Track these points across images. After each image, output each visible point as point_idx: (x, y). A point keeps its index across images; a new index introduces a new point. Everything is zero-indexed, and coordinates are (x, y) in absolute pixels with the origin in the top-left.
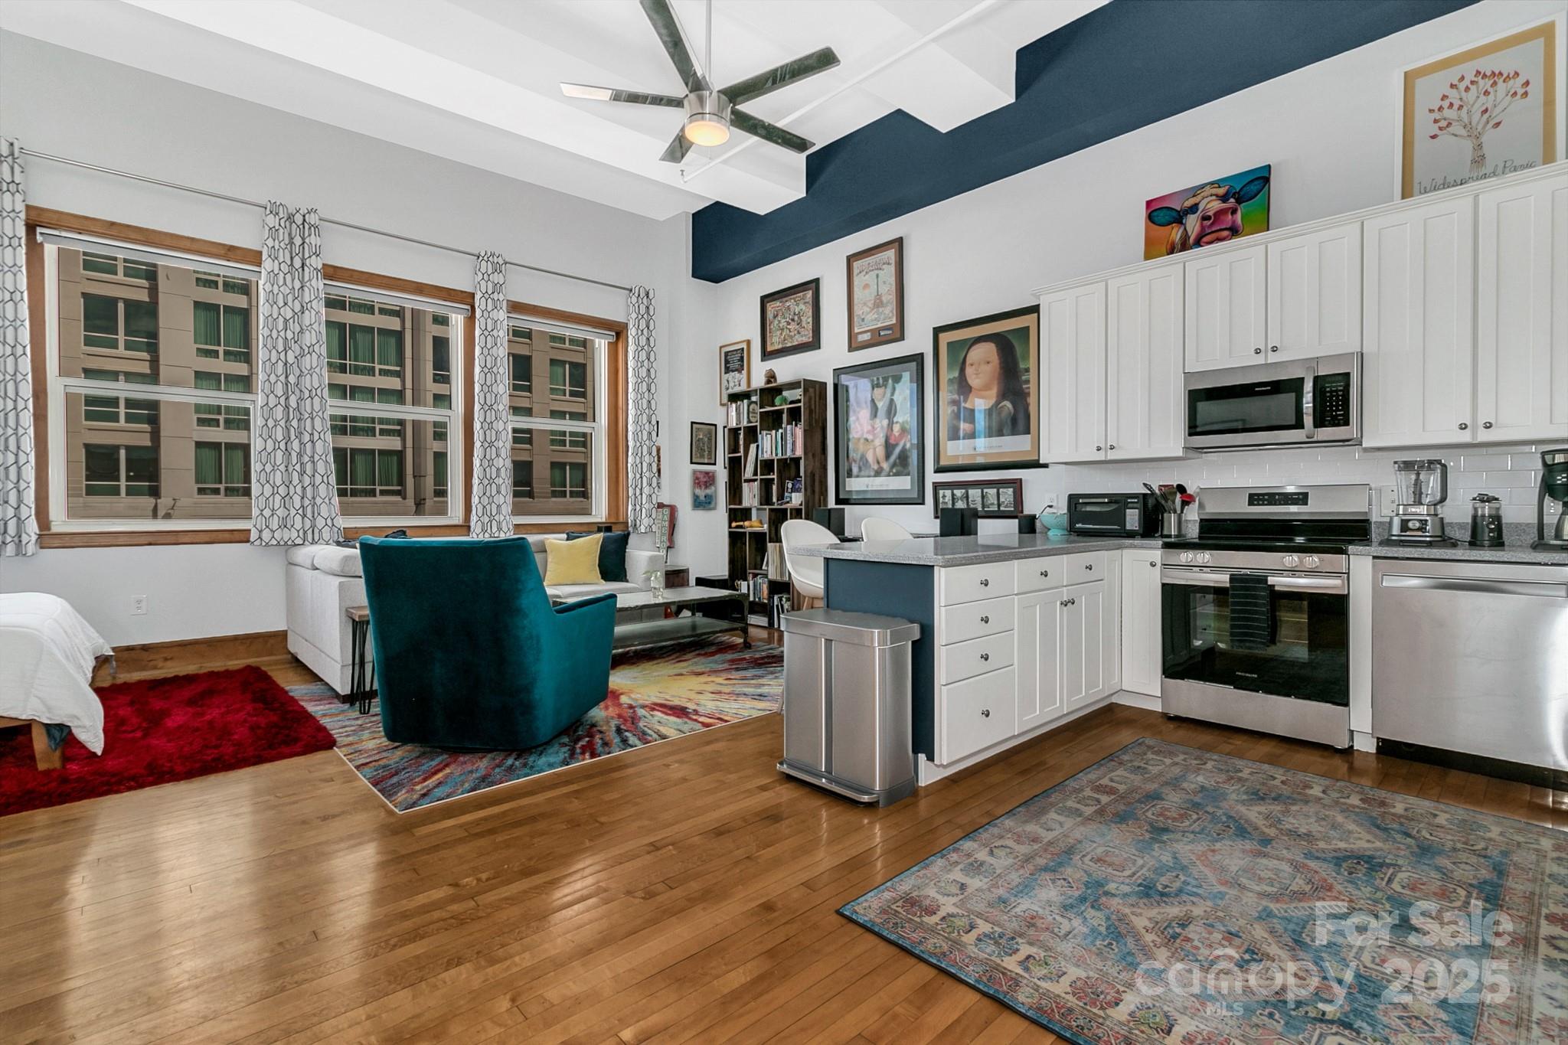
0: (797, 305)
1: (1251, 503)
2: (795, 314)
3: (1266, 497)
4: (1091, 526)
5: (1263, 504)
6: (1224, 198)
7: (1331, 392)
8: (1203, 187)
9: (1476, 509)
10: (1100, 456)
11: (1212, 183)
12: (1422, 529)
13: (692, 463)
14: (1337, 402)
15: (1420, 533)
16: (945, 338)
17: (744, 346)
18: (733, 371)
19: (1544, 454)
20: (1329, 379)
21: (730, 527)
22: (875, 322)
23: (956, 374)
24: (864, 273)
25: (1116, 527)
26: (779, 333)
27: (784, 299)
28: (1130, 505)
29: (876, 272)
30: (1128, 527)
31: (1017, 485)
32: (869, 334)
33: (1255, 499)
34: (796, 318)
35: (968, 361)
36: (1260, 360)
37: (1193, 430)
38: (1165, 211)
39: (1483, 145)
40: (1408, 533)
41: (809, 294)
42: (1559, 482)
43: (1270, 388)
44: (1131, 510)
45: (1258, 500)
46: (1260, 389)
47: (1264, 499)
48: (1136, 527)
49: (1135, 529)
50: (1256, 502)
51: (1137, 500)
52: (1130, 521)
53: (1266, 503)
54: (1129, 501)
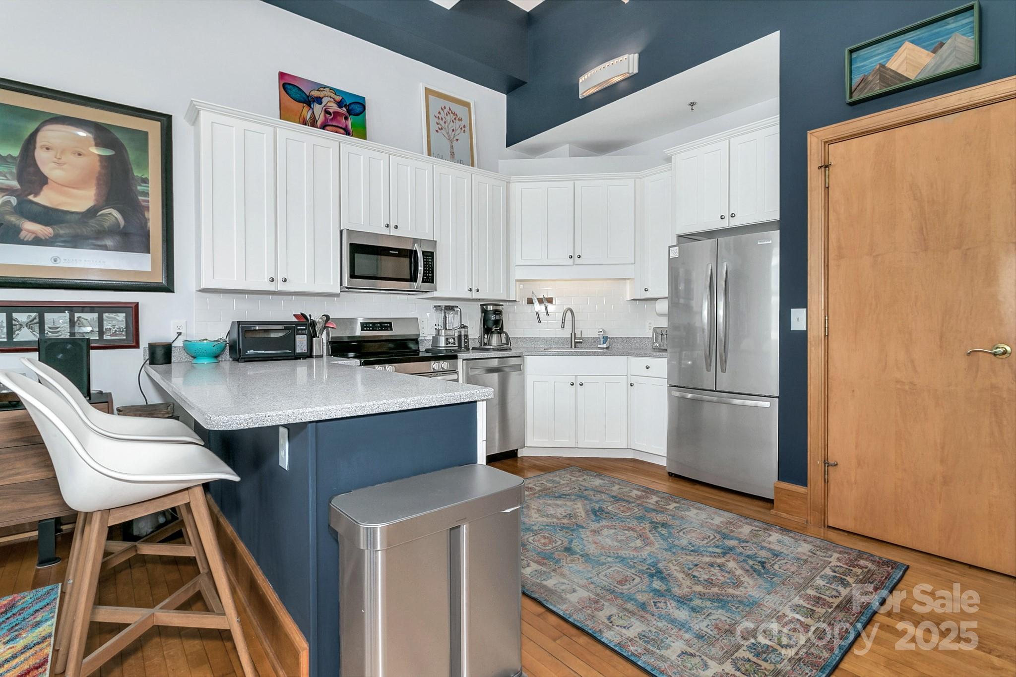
1: (363, 330)
3: (371, 325)
4: (263, 352)
5: (370, 330)
6: (340, 104)
8: (325, 87)
10: (271, 287)
11: (331, 89)
12: (454, 343)
14: (430, 269)
15: (453, 345)
19: (482, 306)
20: (428, 254)
25: (288, 351)
28: (300, 332)
30: (297, 351)
31: (133, 311)
33: (364, 326)
35: (41, 141)
37: (353, 276)
38: (296, 89)
39: (454, 147)
40: (449, 345)
42: (492, 319)
43: (397, 252)
44: (300, 336)
45: (366, 327)
46: (393, 252)
47: (370, 327)
48: (305, 350)
49: (304, 352)
50: (365, 329)
51: (305, 328)
52: (300, 345)
53: (371, 329)
54: (298, 328)
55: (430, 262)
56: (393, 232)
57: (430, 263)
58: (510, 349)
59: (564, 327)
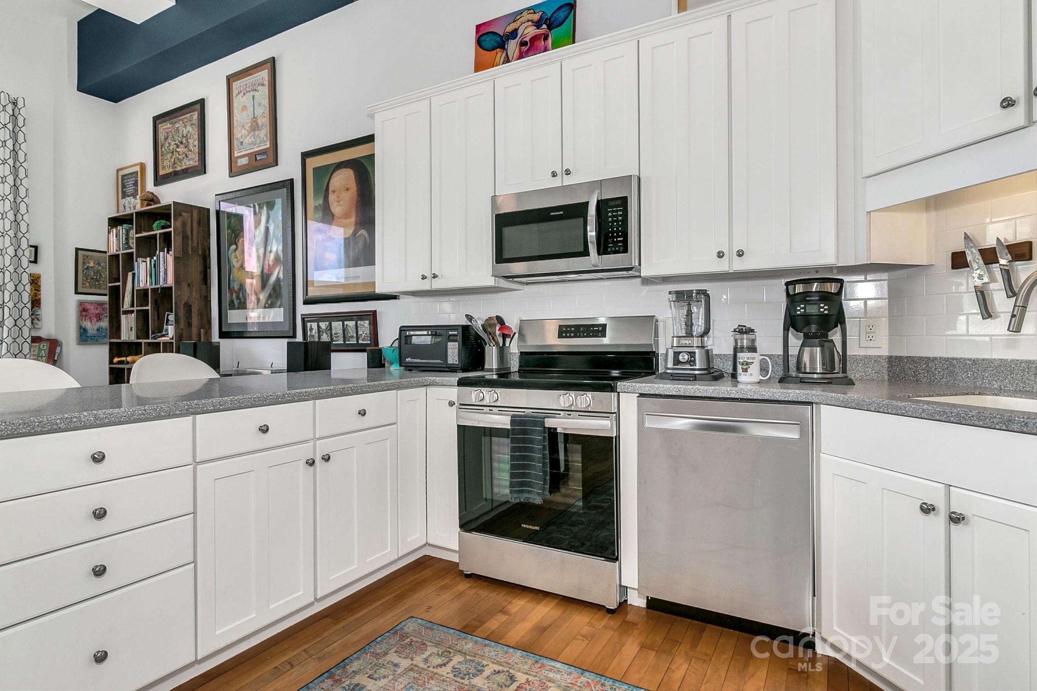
0: (185, 127)
1: (560, 336)
2: (183, 136)
3: (573, 329)
4: (419, 360)
5: (570, 337)
6: (538, 24)
7: (612, 217)
9: (736, 341)
10: (425, 286)
11: (528, 9)
12: (692, 362)
13: (77, 292)
14: (617, 229)
15: (690, 367)
16: (313, 163)
17: (137, 169)
18: (129, 196)
19: (787, 284)
20: (612, 204)
21: (111, 362)
22: (252, 146)
23: (321, 202)
24: (242, 94)
25: (439, 361)
26: (169, 156)
27: (173, 121)
28: (452, 338)
29: (253, 93)
30: (450, 361)
31: (372, 317)
32: (247, 158)
33: (565, 331)
34: (184, 141)
35: (331, 188)
36: (557, 183)
37: (500, 257)
38: (491, 36)
40: (679, 367)
41: (195, 115)
42: (798, 313)
43: (562, 213)
44: (452, 343)
45: (566, 332)
46: (555, 214)
47: (571, 332)
48: (456, 361)
49: (455, 363)
50: (564, 335)
51: (456, 333)
52: (451, 355)
53: (572, 335)
54: (450, 333)
55: (620, 215)
56: (568, 181)
57: (620, 218)
58: (851, 383)
59: (1018, 330)
